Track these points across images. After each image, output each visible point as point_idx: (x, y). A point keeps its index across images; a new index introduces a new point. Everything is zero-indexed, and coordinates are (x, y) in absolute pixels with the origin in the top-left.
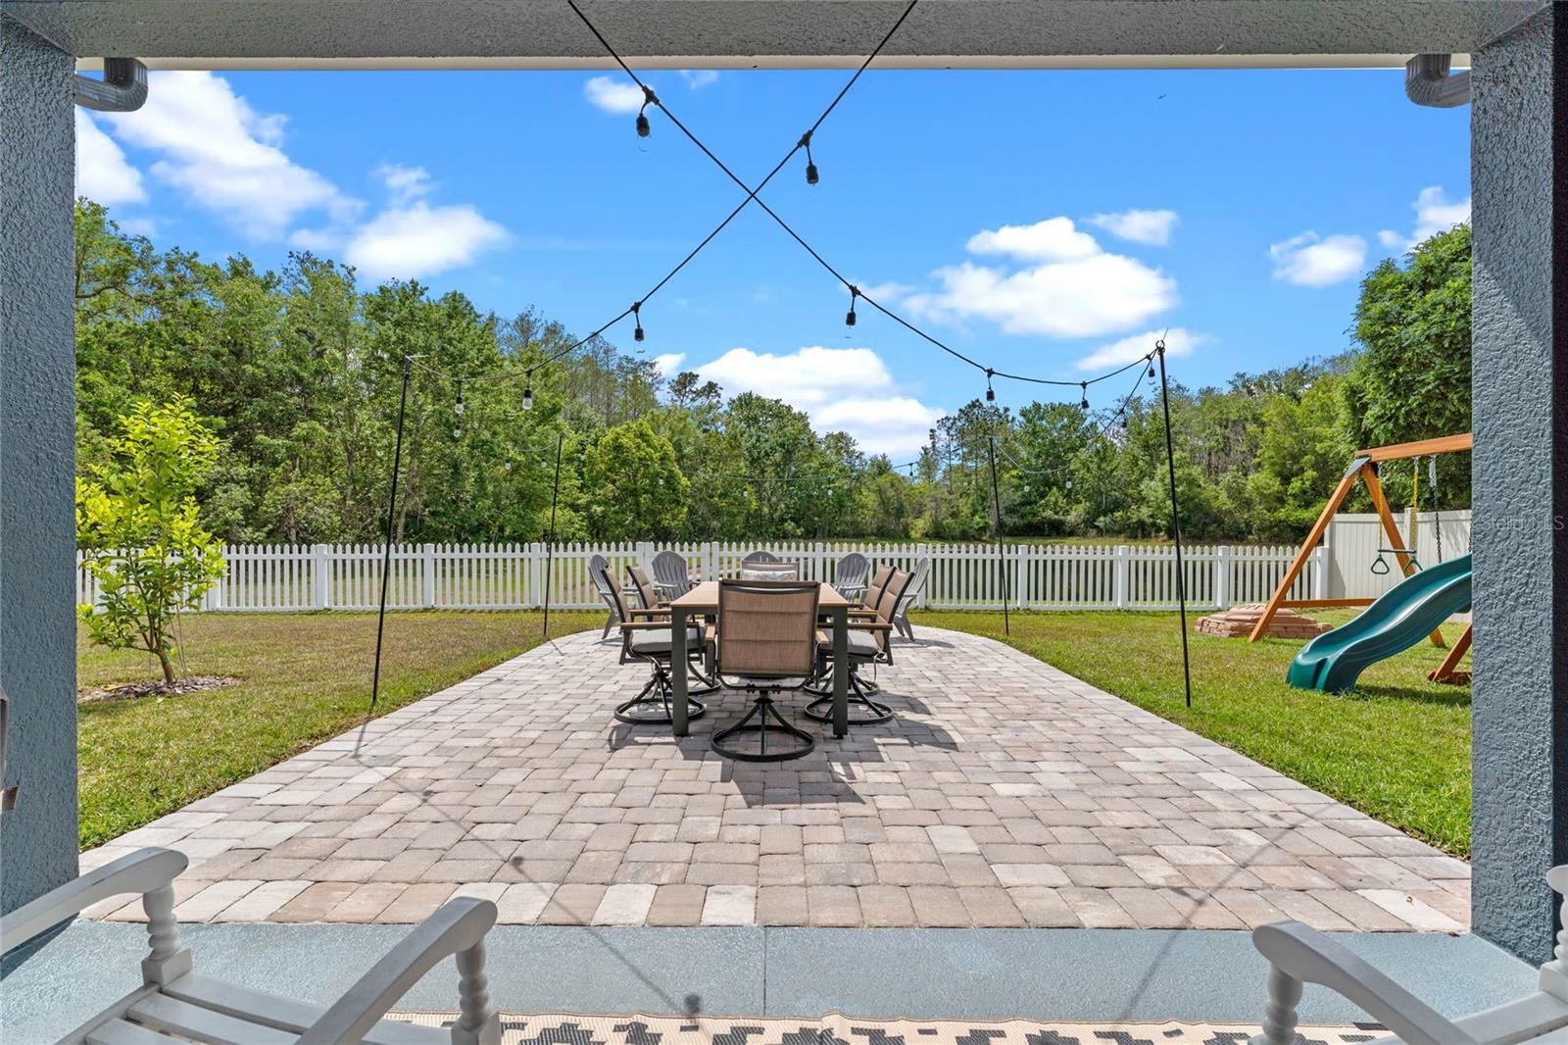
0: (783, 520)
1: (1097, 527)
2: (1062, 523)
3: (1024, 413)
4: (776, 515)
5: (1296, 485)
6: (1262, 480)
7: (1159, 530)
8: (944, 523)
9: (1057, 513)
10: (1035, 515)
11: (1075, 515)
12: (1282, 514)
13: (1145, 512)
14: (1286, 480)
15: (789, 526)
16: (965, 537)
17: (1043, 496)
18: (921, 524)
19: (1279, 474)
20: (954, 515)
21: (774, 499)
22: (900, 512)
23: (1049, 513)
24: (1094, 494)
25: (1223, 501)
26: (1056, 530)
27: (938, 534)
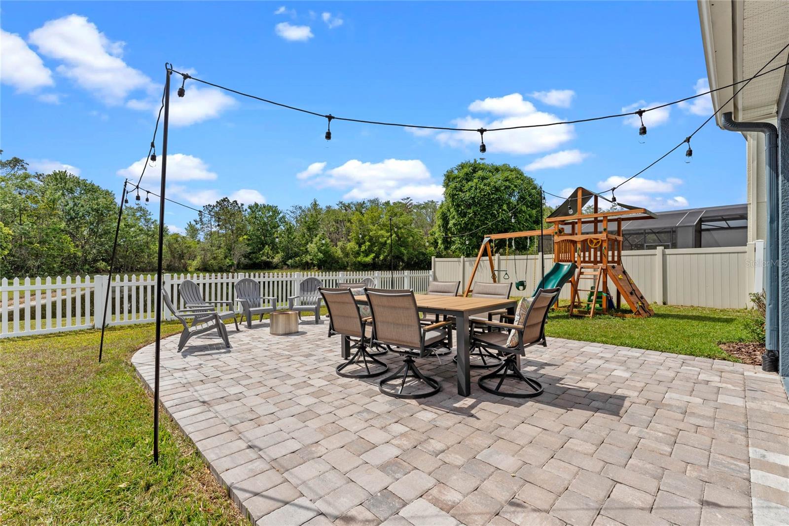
0: (95, 260)
1: (287, 265)
2: (271, 263)
3: (250, 207)
4: (90, 257)
5: (363, 248)
6: (352, 245)
7: (314, 266)
8: (210, 263)
9: (268, 258)
10: (257, 259)
11: (277, 259)
12: (359, 259)
13: (308, 258)
14: (360, 246)
15: (102, 265)
16: (221, 270)
17: (260, 250)
18: (195, 263)
19: (357, 243)
20: (215, 258)
21: (87, 247)
22: (181, 256)
23: (264, 258)
24: (286, 249)
25: (339, 253)
26: (268, 266)
27: (205, 268)
